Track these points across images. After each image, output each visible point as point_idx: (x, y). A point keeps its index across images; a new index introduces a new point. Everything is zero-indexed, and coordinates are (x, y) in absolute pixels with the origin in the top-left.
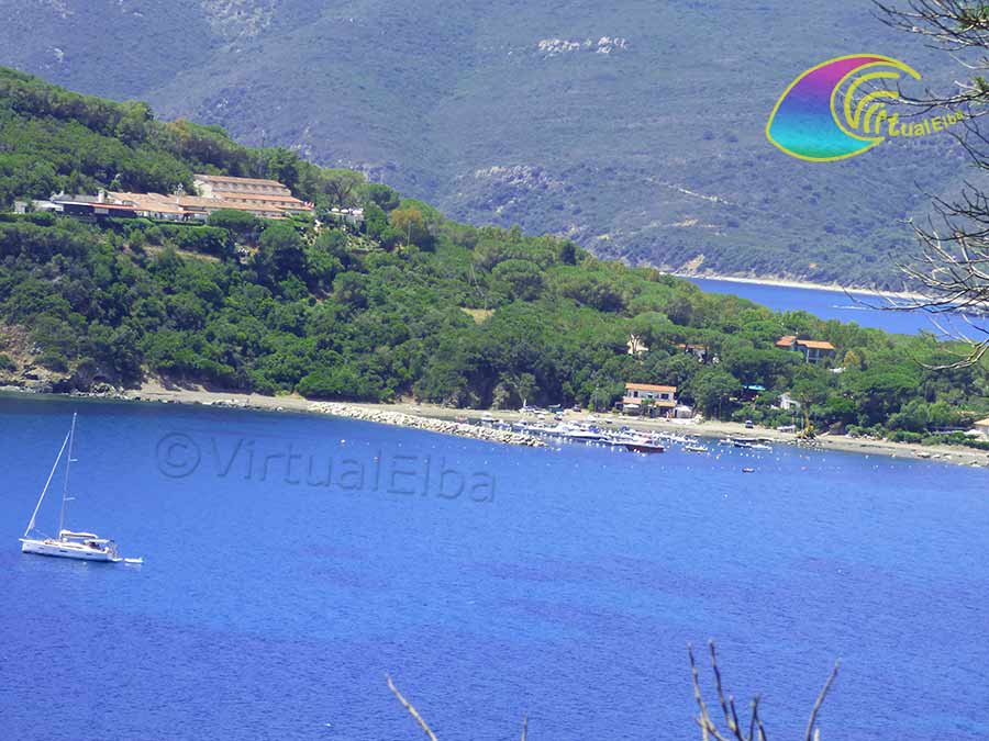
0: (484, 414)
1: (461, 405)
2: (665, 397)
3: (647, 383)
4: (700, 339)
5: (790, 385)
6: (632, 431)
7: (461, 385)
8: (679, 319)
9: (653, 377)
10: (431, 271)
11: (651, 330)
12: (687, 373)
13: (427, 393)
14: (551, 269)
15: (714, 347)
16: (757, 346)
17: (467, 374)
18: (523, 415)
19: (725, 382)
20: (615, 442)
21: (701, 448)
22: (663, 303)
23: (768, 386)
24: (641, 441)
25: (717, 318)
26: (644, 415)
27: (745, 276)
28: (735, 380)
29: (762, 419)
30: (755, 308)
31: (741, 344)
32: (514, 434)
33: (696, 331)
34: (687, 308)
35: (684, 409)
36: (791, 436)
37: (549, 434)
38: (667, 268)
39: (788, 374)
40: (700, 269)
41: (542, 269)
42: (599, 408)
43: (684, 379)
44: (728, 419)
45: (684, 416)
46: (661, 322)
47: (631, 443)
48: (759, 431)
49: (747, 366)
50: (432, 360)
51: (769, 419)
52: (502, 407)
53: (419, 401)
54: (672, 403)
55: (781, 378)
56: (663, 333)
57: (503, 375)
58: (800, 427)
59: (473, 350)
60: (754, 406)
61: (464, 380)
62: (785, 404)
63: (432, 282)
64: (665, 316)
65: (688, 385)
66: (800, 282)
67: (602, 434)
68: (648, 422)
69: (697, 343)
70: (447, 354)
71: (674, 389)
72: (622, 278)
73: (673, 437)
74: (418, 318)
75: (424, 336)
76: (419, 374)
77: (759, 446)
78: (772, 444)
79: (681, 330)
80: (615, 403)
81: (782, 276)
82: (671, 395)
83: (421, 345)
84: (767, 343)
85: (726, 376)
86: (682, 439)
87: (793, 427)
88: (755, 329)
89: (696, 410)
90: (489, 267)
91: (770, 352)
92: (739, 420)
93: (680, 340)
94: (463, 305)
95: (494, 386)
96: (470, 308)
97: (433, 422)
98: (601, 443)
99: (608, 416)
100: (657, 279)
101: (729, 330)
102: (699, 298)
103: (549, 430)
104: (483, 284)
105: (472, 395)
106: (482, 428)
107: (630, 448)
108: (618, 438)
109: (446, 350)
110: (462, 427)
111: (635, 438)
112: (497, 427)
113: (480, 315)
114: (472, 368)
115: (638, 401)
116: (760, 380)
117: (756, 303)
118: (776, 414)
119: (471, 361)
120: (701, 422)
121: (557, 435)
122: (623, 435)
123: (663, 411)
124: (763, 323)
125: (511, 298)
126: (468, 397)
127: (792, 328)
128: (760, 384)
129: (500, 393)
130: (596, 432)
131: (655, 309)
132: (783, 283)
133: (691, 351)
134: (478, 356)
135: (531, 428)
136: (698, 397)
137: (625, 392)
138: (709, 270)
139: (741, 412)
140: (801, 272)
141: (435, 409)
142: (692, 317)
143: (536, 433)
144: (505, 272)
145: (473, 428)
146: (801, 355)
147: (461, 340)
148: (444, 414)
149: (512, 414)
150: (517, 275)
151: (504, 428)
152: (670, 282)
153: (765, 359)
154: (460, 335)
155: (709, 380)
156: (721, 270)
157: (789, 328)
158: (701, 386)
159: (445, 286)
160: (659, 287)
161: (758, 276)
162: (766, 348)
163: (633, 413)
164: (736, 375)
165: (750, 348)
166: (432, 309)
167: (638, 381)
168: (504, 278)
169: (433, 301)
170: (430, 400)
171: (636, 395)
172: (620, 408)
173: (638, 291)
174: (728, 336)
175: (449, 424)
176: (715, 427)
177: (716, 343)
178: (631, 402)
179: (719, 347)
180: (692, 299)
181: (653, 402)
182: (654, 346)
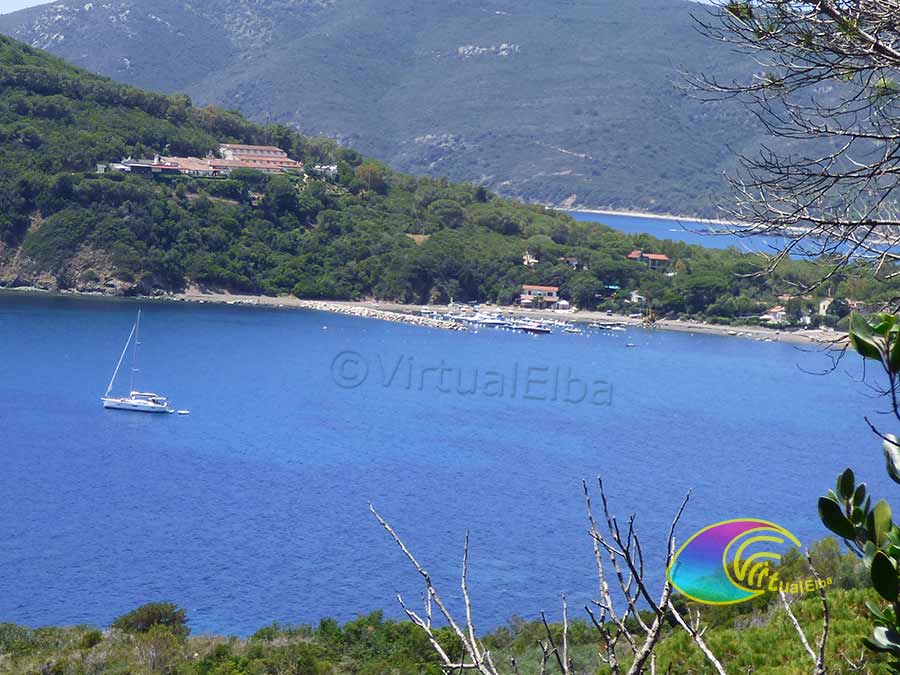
0: (424, 308)
1: (407, 302)
2: (550, 294)
3: (536, 285)
4: (573, 254)
5: (638, 285)
6: (527, 319)
7: (407, 288)
8: (559, 240)
9: (542, 281)
10: (385, 208)
11: (540, 247)
12: (565, 278)
13: (383, 293)
14: (470, 206)
15: (584, 259)
16: (615, 258)
17: (410, 280)
18: (451, 308)
19: (592, 283)
20: (515, 326)
21: (576, 330)
22: (547, 229)
23: (622, 287)
24: (534, 326)
25: (586, 239)
26: (536, 307)
27: (605, 210)
28: (599, 282)
29: (619, 309)
30: (613, 231)
31: (604, 257)
32: (445, 322)
33: (572, 248)
34: (565, 232)
35: (564, 302)
36: (640, 321)
37: (469, 322)
38: (551, 204)
39: (636, 278)
40: (574, 205)
41: (463, 206)
42: (505, 302)
43: (564, 282)
44: (594, 309)
45: (564, 308)
46: (547, 242)
47: (526, 327)
48: (616, 318)
49: (608, 272)
50: (386, 270)
51: (624, 309)
52: (435, 303)
53: (377, 299)
54: (555, 298)
55: (631, 281)
56: (548, 250)
57: (436, 280)
58: (645, 314)
59: (416, 263)
60: (612, 301)
61: (409, 284)
62: (635, 298)
63: (385, 216)
64: (549, 238)
65: (566, 287)
66: (644, 212)
67: (507, 321)
68: (539, 312)
69: (572, 257)
70: (397, 266)
71: (557, 289)
72: (519, 212)
73: (556, 322)
74: (376, 241)
75: (380, 253)
76: (377, 280)
77: (617, 328)
78: (626, 326)
79: (561, 247)
80: (514, 300)
81: (630, 209)
82: (555, 294)
83: (379, 260)
84: (622, 257)
85: (593, 279)
86: (563, 324)
87: (640, 314)
88: (613, 246)
89: (572, 304)
90: (424, 204)
91: (624, 263)
92: (602, 310)
93: (561, 254)
94: (407, 232)
95: (430, 288)
96: (413, 234)
97: (388, 314)
98: (506, 328)
99: (510, 309)
100: (544, 212)
101: (594, 247)
102: (573, 225)
103: (469, 319)
104: (421, 217)
105: (415, 294)
106: (422, 318)
107: (526, 330)
108: (517, 324)
109: (394, 263)
110: (408, 317)
111: (530, 323)
112: (432, 317)
113: (420, 239)
114: (414, 275)
115: (532, 297)
116: (617, 282)
117: (613, 228)
118: (629, 305)
119: (414, 271)
120: (576, 312)
121: (475, 322)
122: (521, 322)
123: (549, 304)
124: (618, 242)
125: (441, 227)
126: (412, 296)
127: (638, 246)
128: (616, 285)
129: (434, 293)
130: (503, 320)
131: (542, 233)
132: (632, 214)
133: (568, 262)
134: (418, 267)
135: (456, 317)
136: (573, 295)
137: (522, 291)
138: (580, 205)
139: (604, 305)
140: (644, 206)
141: (388, 304)
142: (568, 238)
143: (460, 321)
144: (436, 208)
145: (416, 318)
146: (646, 264)
147: (406, 256)
148: (395, 308)
149: (443, 308)
150: (446, 210)
151: (437, 318)
152: (552, 214)
153: (620, 267)
154: (405, 253)
155: (581, 282)
156: (589, 205)
157: (636, 245)
158: (576, 285)
159: (395, 218)
160: (545, 217)
161: (614, 209)
162: (620, 259)
163: (527, 306)
164: (600, 278)
165: (609, 259)
166: (385, 234)
167: (531, 284)
168: (436, 212)
169: (386, 229)
170: (385, 299)
171: (530, 293)
172: (519, 302)
173: (530, 221)
174: (594, 252)
175: (399, 315)
176: (586, 315)
177: (587, 256)
178: (526, 299)
179: (587, 259)
180: (568, 226)
181: (542, 298)
182: (542, 259)
